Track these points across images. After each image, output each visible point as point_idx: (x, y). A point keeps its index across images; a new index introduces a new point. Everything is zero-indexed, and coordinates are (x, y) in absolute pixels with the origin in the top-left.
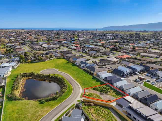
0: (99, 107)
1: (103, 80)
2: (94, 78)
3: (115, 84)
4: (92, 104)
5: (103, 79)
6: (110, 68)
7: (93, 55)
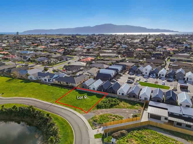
0: (136, 132)
1: (98, 90)
2: (81, 92)
3: (120, 92)
4: (124, 131)
5: (96, 89)
6: (88, 74)
7: (46, 63)
